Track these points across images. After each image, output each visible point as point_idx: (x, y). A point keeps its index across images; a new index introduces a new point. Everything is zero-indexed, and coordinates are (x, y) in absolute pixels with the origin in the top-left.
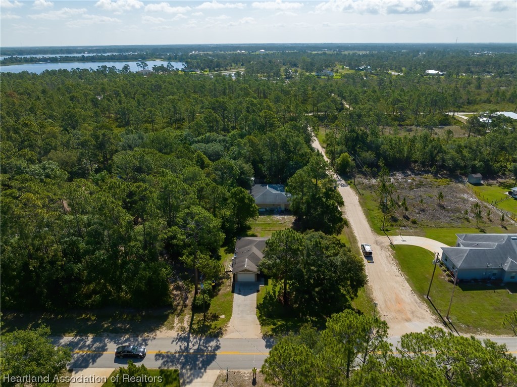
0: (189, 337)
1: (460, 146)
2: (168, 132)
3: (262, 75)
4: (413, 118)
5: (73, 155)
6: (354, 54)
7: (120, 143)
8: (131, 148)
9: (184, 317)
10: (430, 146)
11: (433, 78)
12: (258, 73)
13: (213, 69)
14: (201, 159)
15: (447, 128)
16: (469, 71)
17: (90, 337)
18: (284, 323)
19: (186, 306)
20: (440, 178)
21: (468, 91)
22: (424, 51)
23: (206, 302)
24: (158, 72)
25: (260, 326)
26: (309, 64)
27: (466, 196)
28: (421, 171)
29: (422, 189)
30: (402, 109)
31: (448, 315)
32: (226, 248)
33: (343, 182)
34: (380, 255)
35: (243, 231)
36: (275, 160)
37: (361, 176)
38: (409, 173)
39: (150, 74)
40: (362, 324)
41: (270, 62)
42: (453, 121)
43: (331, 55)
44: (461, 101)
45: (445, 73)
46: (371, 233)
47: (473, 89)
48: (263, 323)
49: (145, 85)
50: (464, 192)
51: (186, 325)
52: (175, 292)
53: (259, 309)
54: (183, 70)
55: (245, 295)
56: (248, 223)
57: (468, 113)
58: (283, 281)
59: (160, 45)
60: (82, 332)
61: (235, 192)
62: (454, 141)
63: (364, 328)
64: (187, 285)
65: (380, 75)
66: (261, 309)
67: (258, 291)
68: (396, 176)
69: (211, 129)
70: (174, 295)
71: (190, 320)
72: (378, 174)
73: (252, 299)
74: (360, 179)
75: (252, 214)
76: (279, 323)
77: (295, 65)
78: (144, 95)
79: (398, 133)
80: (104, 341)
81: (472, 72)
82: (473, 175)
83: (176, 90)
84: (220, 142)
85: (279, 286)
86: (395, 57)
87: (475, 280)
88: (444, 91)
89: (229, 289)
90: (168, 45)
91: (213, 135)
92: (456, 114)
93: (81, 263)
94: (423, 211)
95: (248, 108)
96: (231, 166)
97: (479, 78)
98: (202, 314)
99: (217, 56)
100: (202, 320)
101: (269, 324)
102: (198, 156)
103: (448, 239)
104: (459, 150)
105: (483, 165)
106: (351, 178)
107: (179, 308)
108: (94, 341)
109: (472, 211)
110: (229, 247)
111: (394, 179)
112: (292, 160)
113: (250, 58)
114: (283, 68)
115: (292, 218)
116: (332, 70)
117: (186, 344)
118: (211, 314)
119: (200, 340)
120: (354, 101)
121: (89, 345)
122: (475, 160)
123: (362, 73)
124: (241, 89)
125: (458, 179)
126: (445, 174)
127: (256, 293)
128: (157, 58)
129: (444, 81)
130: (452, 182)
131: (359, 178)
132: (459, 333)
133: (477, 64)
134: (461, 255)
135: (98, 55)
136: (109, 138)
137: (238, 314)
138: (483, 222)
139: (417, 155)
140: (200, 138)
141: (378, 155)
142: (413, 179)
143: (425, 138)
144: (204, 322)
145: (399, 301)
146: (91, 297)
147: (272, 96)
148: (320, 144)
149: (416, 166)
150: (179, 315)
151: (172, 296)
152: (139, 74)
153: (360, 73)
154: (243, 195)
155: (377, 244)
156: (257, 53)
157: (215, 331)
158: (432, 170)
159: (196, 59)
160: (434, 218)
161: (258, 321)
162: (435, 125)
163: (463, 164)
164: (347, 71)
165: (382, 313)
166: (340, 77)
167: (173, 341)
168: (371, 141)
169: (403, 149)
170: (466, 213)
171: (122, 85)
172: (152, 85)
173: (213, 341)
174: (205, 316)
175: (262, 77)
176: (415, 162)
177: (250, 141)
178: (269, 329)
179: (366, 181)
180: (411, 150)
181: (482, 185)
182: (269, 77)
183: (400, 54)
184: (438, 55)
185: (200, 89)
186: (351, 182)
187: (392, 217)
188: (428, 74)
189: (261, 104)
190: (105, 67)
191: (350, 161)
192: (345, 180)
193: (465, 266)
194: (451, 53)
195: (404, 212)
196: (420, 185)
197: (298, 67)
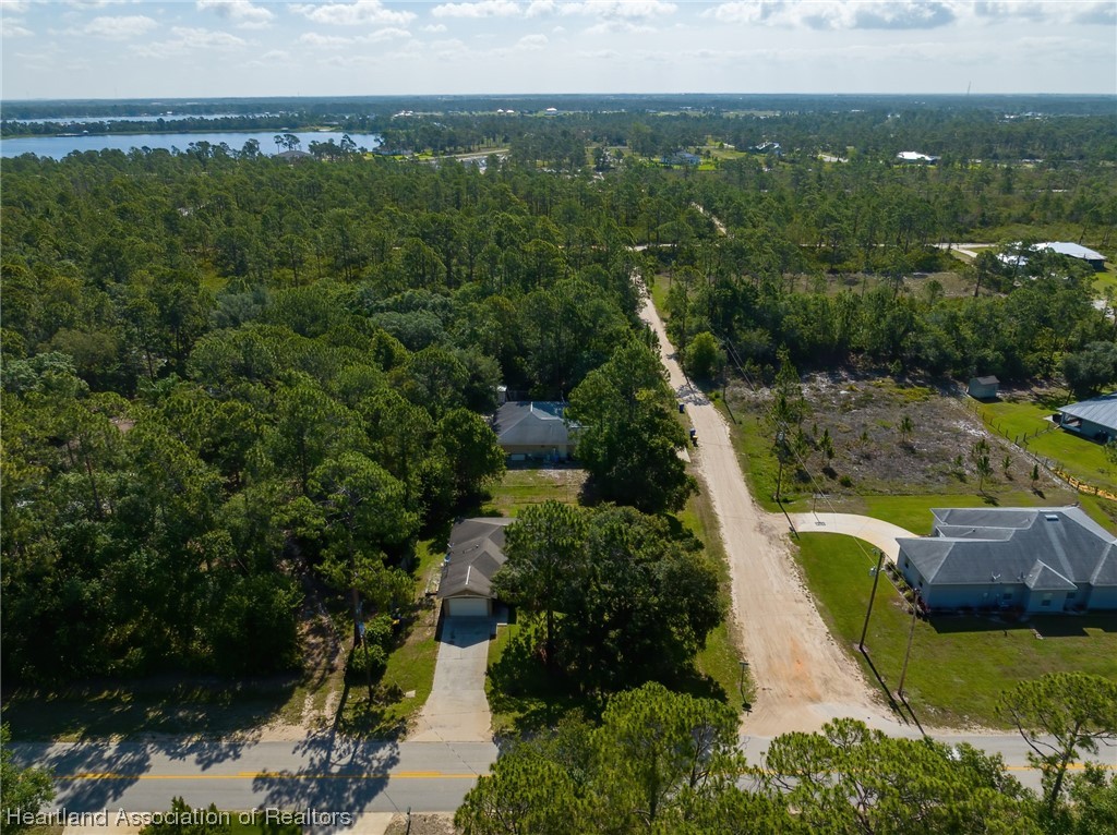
0: (332, 739)
1: (954, 318)
2: (325, 287)
3: (546, 163)
4: (861, 255)
5: (109, 340)
6: (747, 118)
7: (214, 313)
8: (236, 323)
9: (325, 696)
10: (889, 318)
11: (912, 169)
12: (536, 158)
13: (442, 148)
14: (386, 347)
15: (932, 277)
16: (989, 154)
17: (115, 741)
18: (544, 706)
19: (332, 670)
20: (910, 386)
21: (983, 198)
22: (898, 111)
23: (377, 662)
24: (320, 156)
25: (490, 715)
26: (649, 139)
27: (961, 425)
28: (870, 370)
29: (868, 411)
30: (837, 236)
31: (901, 688)
32: (433, 540)
33: (700, 395)
34: (766, 555)
35: (472, 504)
36: (550, 348)
37: (739, 381)
38: (844, 374)
39: (301, 160)
40: (678, 716)
41: (565, 133)
42: (947, 262)
43: (698, 120)
44: (968, 218)
45: (939, 158)
46: (751, 508)
47: (995, 192)
48: (497, 708)
49: (286, 185)
50: (959, 415)
51: (329, 712)
52: (311, 639)
53: (492, 677)
54: (376, 151)
55: (463, 645)
56: (484, 488)
57: (980, 246)
58: (543, 615)
59: (332, 98)
60: (98, 730)
61: (453, 420)
62: (943, 306)
63: (683, 724)
64: (339, 623)
65: (799, 163)
66: (496, 676)
67: (493, 637)
68: (814, 381)
69: (418, 281)
70: (310, 645)
71: (338, 703)
72: (774, 379)
73: (479, 655)
74: (738, 389)
75: (491, 468)
76: (533, 707)
77: (619, 141)
78: (280, 206)
79: (825, 288)
80: (144, 749)
81: (996, 157)
82: (980, 379)
83: (352, 196)
84: (434, 308)
85: (533, 627)
86: (833, 124)
87: (967, 609)
88: (932, 198)
89: (430, 633)
90: (347, 98)
91: (421, 294)
92: (954, 246)
93: (100, 578)
94: (868, 457)
95: (499, 234)
96: (449, 362)
97: (1009, 169)
98: (366, 688)
99: (454, 121)
100: (365, 701)
101: (510, 710)
102: (381, 341)
103: (914, 519)
104: (952, 324)
105: (1001, 357)
106: (717, 387)
107: (318, 674)
108: (122, 749)
109: (972, 459)
110: (439, 539)
111: (811, 388)
112: (588, 349)
113: (522, 126)
114: (591, 149)
115: (582, 475)
116: (698, 152)
117: (324, 755)
118: (386, 687)
119: (356, 744)
120: (737, 219)
121: (110, 758)
122: (985, 346)
123: (761, 158)
124: (494, 194)
125: (947, 388)
126: (920, 377)
127: (488, 642)
128: (322, 126)
129: (935, 175)
130: (934, 394)
131: (735, 385)
132: (922, 726)
133: (1008, 140)
134: (938, 554)
135: (193, 119)
136: (190, 302)
137: (446, 688)
138: (994, 482)
139: (863, 336)
140: (390, 300)
141: (777, 337)
142: (851, 389)
143: (881, 300)
144: (368, 707)
145: (798, 656)
146: (126, 652)
147: (558, 209)
148: (658, 312)
149: (859, 361)
150: (315, 690)
151: (304, 648)
152: (278, 160)
153: (756, 157)
154: (470, 426)
155: (761, 530)
156: (541, 114)
157: (390, 727)
158: (891, 367)
159: (405, 127)
160: (889, 472)
161: (486, 702)
162: (909, 271)
163: (958, 355)
164: (729, 153)
165: (758, 684)
166: (713, 168)
167: (297, 748)
168: (762, 306)
169: (831, 324)
170: (959, 461)
171: (235, 185)
172: (301, 184)
173: (384, 746)
174: (371, 692)
175: (543, 167)
176: (859, 350)
177: (496, 307)
178: (508, 720)
179: (749, 393)
180: (849, 325)
181: (998, 400)
182: (559, 166)
183: (847, 117)
184: (927, 120)
185: (405, 193)
186: (717, 396)
187: (800, 471)
188: (903, 161)
189: (529, 226)
190: (205, 145)
191: (717, 349)
192: (704, 391)
193: (945, 580)
194: (954, 116)
195: (826, 459)
196: (865, 401)
197: (625, 145)
